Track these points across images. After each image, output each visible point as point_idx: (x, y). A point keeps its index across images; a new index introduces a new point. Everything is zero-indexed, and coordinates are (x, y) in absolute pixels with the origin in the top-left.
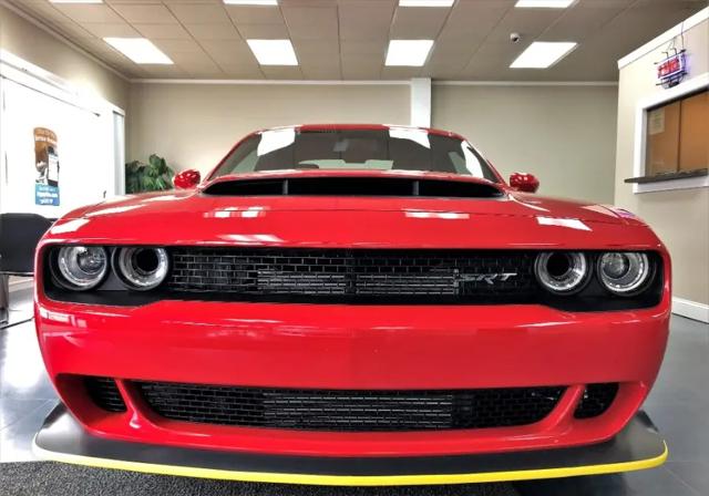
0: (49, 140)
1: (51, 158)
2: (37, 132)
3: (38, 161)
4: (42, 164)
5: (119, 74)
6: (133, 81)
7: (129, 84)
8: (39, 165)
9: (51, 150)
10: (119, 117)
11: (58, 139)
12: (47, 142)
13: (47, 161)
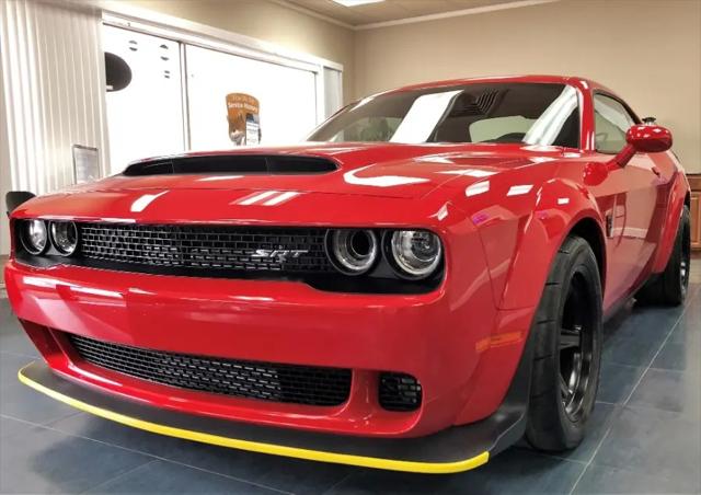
0: (246, 106)
1: (250, 126)
2: (230, 99)
3: (232, 129)
4: (237, 132)
5: (337, 22)
6: (357, 28)
7: (354, 32)
8: (233, 134)
9: (250, 117)
10: (334, 74)
11: (261, 105)
12: (243, 109)
13: (245, 130)
